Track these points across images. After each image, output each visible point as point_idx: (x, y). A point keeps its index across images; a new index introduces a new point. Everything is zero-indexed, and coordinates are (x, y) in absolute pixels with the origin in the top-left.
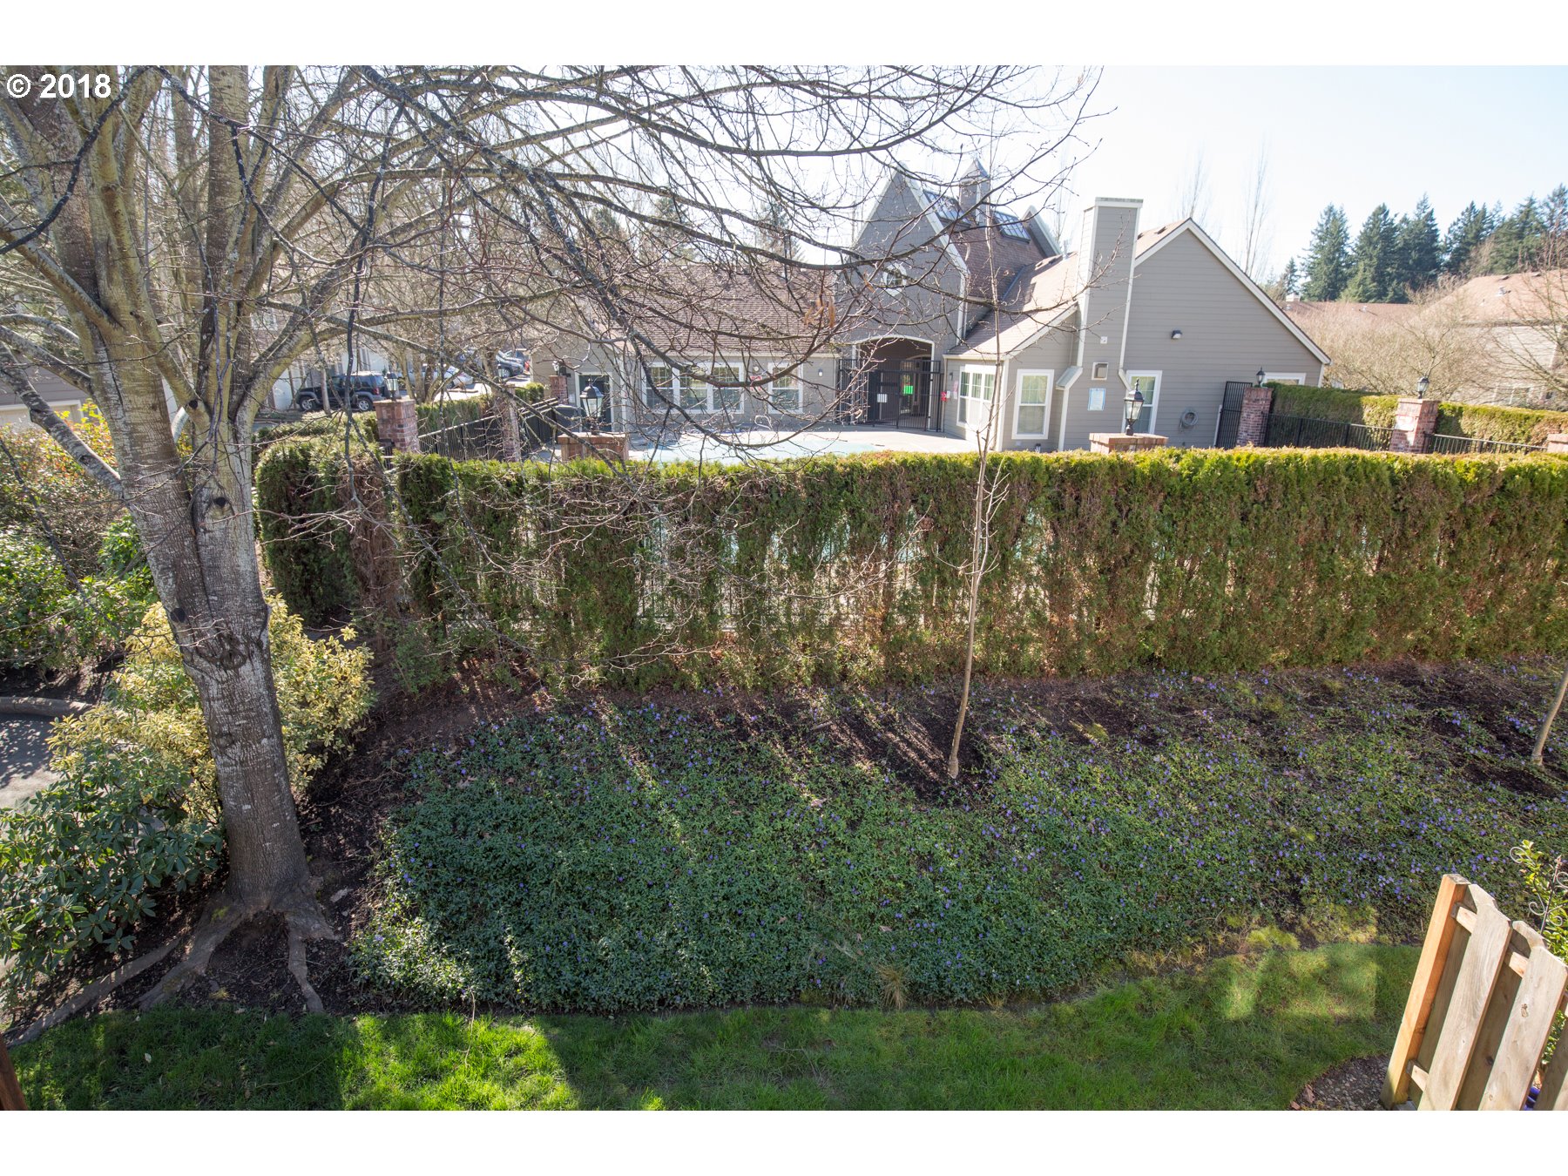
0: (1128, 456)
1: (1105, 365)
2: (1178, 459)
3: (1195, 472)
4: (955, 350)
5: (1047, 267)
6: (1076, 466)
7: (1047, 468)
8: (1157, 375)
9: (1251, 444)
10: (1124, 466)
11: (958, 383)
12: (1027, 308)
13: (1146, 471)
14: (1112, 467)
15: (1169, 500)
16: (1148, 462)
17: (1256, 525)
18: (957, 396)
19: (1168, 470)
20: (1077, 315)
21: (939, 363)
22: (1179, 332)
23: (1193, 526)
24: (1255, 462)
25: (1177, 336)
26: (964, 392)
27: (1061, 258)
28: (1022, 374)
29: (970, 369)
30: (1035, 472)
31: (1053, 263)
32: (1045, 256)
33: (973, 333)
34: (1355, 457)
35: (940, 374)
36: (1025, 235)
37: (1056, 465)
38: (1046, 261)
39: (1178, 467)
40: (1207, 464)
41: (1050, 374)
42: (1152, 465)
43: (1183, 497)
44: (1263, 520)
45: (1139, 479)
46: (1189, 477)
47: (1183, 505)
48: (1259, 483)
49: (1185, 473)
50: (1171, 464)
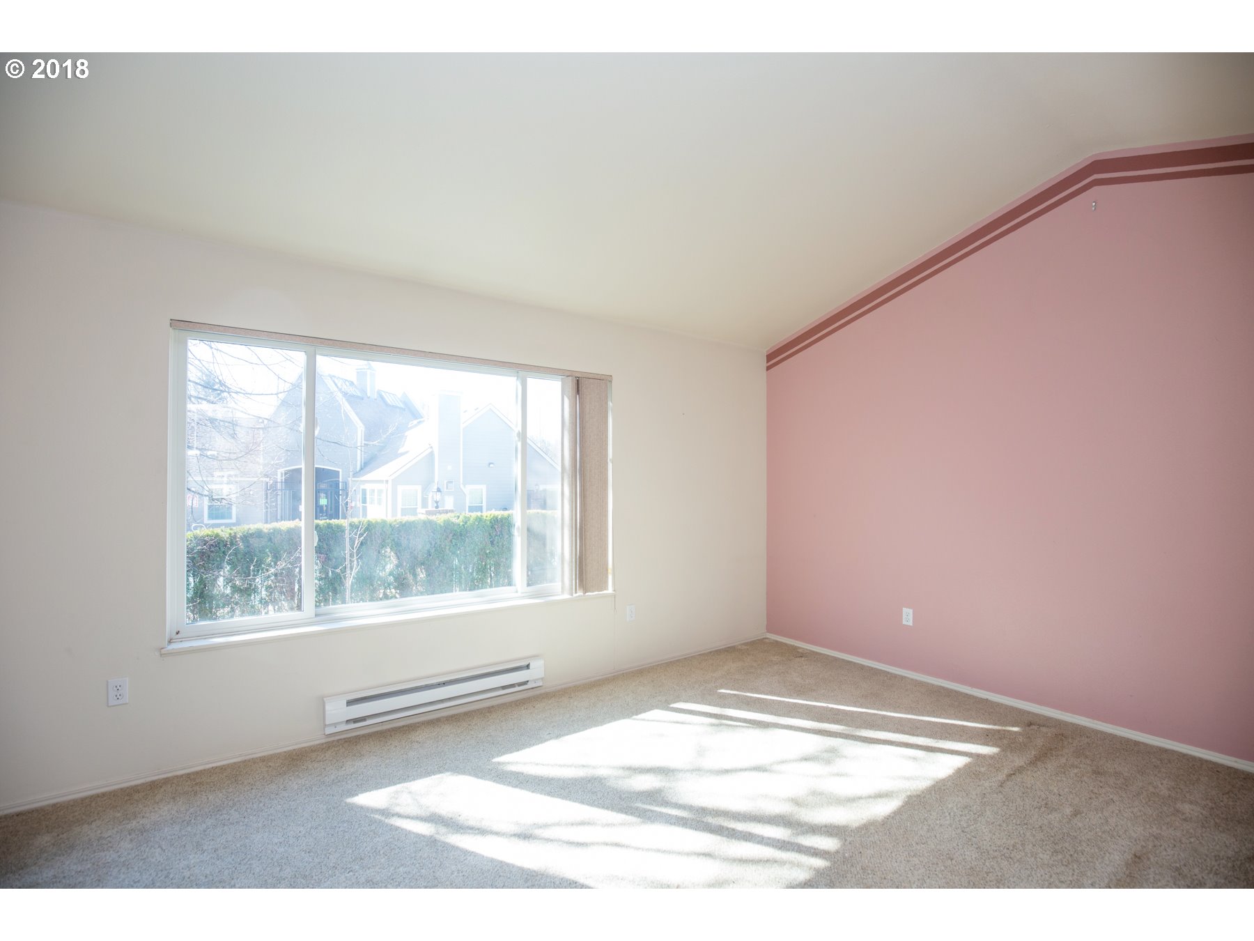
0: (433, 518)
1: (451, 482)
2: (459, 517)
3: (466, 523)
4: (356, 474)
5: (416, 426)
6: (405, 523)
7: (390, 525)
8: (484, 487)
9: (494, 510)
10: (430, 522)
11: (360, 496)
12: (401, 451)
13: (442, 524)
14: (425, 523)
15: (455, 537)
16: (442, 520)
17: (498, 546)
18: (359, 504)
19: (453, 523)
20: (432, 454)
21: (346, 484)
22: (492, 463)
23: (468, 549)
24: (494, 517)
25: (491, 465)
26: (364, 501)
27: (424, 421)
28: (400, 488)
29: (368, 487)
30: (383, 527)
31: (419, 422)
32: (417, 419)
33: (367, 465)
34: (538, 513)
35: (346, 489)
36: (402, 406)
37: (395, 523)
38: (415, 422)
39: (457, 521)
40: (472, 519)
41: (419, 488)
42: (444, 521)
43: (461, 535)
44: (500, 544)
45: (438, 527)
46: (463, 525)
47: (462, 539)
48: (496, 526)
49: (461, 524)
50: (454, 520)
